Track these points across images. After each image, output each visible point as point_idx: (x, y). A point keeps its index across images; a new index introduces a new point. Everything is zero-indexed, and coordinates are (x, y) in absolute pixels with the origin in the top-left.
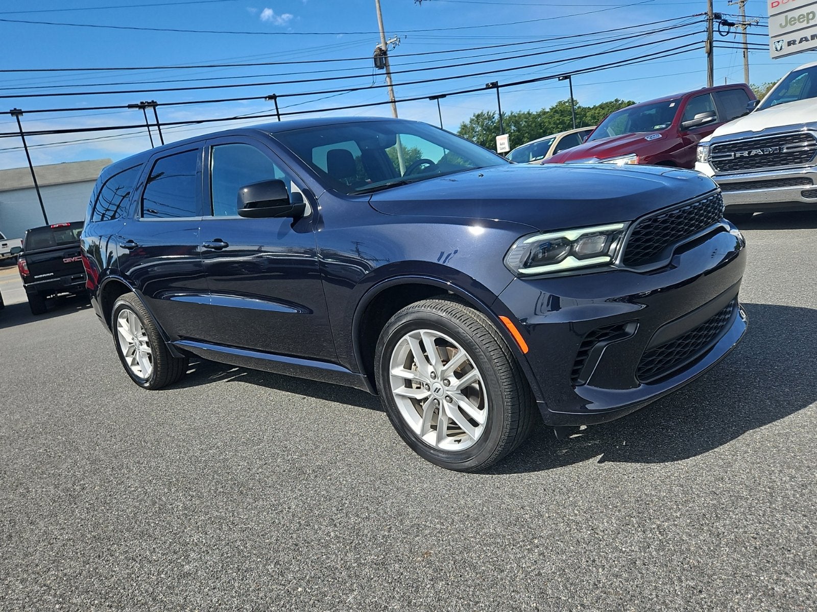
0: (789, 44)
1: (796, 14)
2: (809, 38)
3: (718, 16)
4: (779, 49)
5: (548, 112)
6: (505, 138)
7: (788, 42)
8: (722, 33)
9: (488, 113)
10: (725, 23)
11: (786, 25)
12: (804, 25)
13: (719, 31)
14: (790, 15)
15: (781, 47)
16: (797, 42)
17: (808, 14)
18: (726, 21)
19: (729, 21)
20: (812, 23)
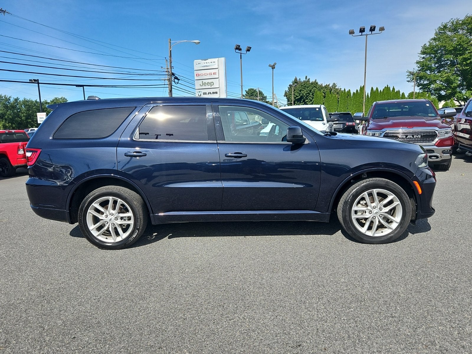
0: (204, 94)
1: (207, 81)
2: (212, 93)
3: (173, 74)
4: (200, 95)
5: (49, 103)
6: (44, 115)
7: (203, 93)
8: (176, 83)
9: (5, 96)
10: (176, 78)
11: (202, 86)
12: (210, 87)
13: (174, 81)
14: (204, 81)
15: (201, 94)
16: (207, 94)
17: (211, 83)
18: (177, 77)
19: (178, 78)
20: (213, 87)
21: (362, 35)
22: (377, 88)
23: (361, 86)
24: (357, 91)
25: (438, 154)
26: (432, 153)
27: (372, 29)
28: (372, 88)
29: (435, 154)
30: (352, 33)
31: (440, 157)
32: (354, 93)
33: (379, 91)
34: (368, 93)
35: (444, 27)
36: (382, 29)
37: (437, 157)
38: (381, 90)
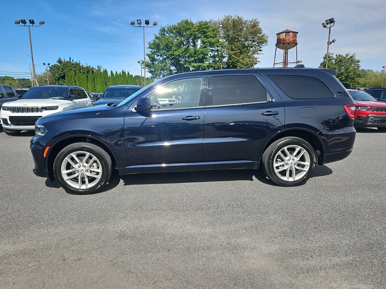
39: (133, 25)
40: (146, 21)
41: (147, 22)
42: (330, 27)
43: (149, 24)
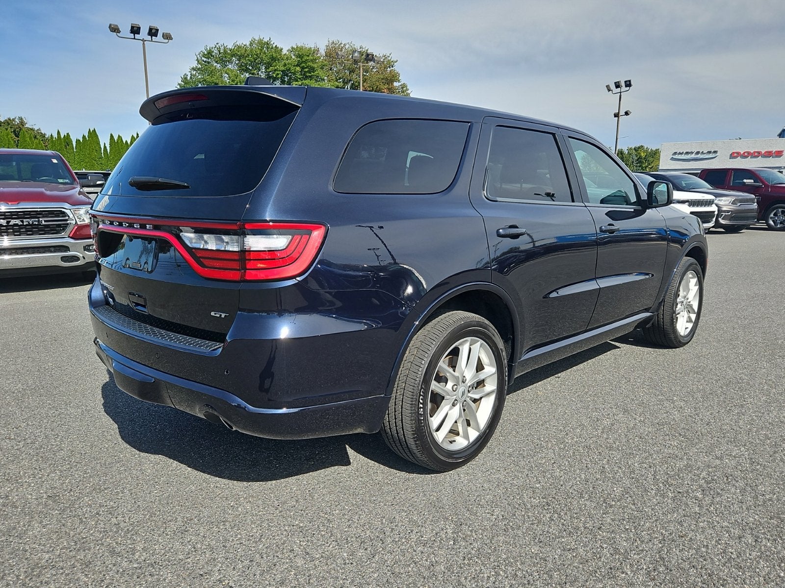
21: (134, 39)
22: (119, 136)
23: (90, 130)
24: (84, 137)
25: (79, 254)
26: (65, 251)
27: (153, 32)
28: (112, 136)
29: (70, 253)
30: (115, 29)
31: (82, 259)
32: (78, 141)
33: (124, 142)
34: (105, 144)
35: (209, 53)
36: (168, 37)
37: (76, 258)
38: (126, 141)
39: (118, 34)
40: (151, 29)
41: (153, 31)
42: (621, 93)
43: (156, 36)
